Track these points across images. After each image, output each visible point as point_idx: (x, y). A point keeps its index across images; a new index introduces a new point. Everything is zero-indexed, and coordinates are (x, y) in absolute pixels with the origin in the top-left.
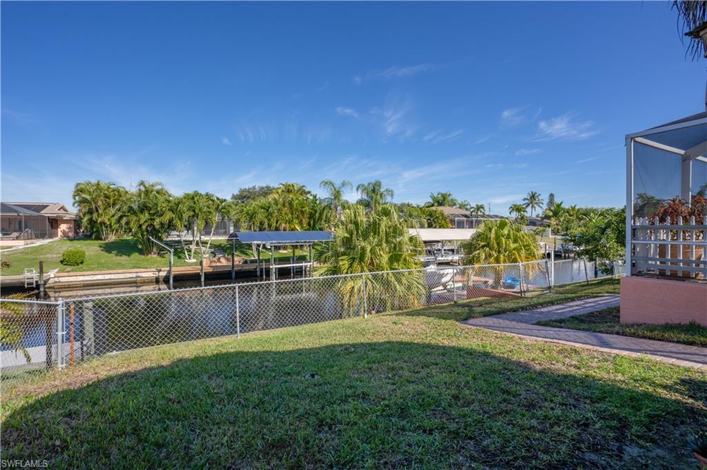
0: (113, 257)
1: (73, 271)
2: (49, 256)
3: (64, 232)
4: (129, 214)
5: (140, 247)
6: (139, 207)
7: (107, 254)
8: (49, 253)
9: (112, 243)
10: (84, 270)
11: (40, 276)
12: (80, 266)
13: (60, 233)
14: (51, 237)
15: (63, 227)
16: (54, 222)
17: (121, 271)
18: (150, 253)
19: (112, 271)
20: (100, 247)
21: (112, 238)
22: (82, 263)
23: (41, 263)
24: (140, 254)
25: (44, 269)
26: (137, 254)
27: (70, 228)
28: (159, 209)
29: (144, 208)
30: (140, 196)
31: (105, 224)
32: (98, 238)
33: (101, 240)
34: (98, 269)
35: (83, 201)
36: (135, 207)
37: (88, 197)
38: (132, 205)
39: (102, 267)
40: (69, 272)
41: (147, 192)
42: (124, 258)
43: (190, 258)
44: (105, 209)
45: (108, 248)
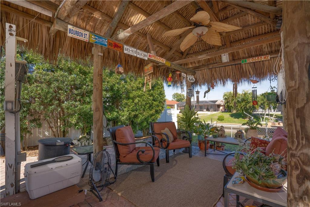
0: (233, 119)
1: (220, 122)
2: (215, 117)
3: (221, 110)
4: (238, 103)
5: (242, 115)
6: (241, 100)
7: (231, 117)
8: (215, 116)
9: (235, 113)
10: (223, 123)
11: (211, 123)
12: (223, 121)
13: (220, 110)
14: (218, 111)
15: (221, 108)
16: (219, 106)
17: (234, 124)
18: (246, 118)
19: (231, 124)
20: (230, 115)
21: (235, 112)
22: (223, 120)
23: (212, 119)
24: (243, 118)
25: (212, 121)
26: (241, 118)
27: (223, 108)
28: (249, 100)
29: (243, 100)
30: (242, 95)
31: (232, 107)
32: (230, 112)
33: (231, 112)
34: (227, 122)
35: (226, 99)
36: (240, 100)
37: (227, 97)
38: (239, 100)
39: (229, 122)
40: (219, 122)
41: (245, 94)
42: (237, 119)
43: (263, 121)
44: (232, 101)
45: (232, 116)
